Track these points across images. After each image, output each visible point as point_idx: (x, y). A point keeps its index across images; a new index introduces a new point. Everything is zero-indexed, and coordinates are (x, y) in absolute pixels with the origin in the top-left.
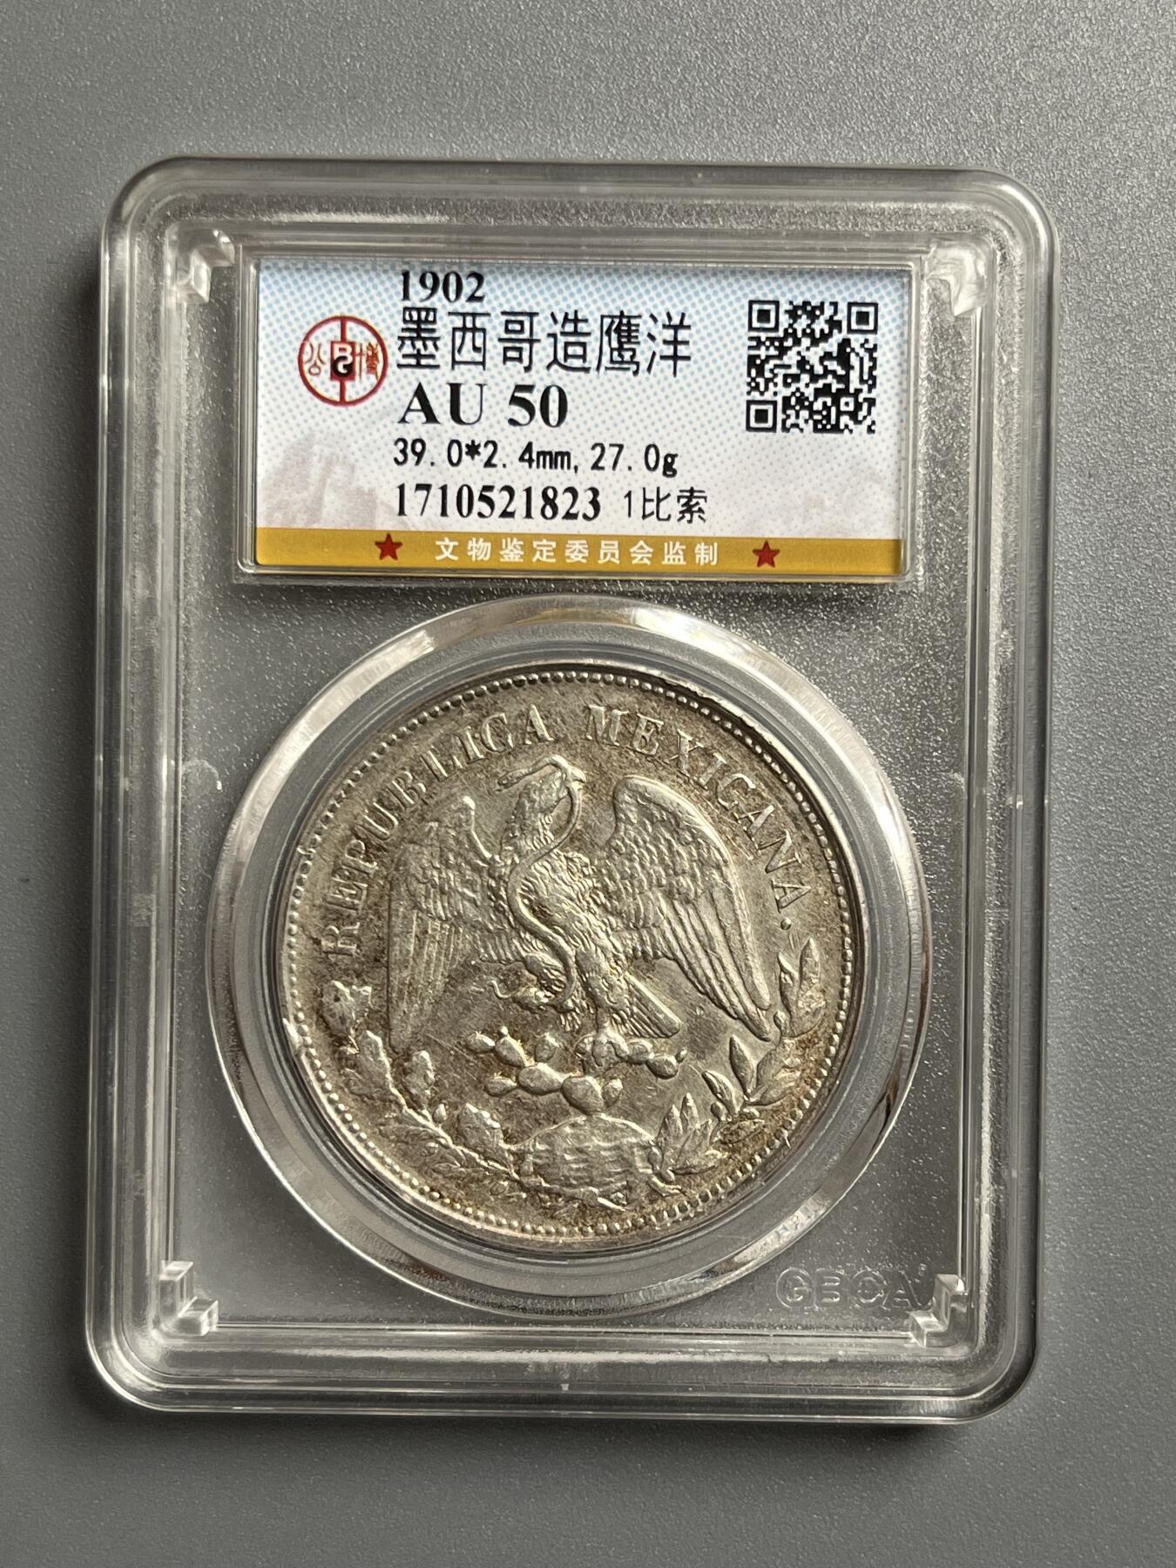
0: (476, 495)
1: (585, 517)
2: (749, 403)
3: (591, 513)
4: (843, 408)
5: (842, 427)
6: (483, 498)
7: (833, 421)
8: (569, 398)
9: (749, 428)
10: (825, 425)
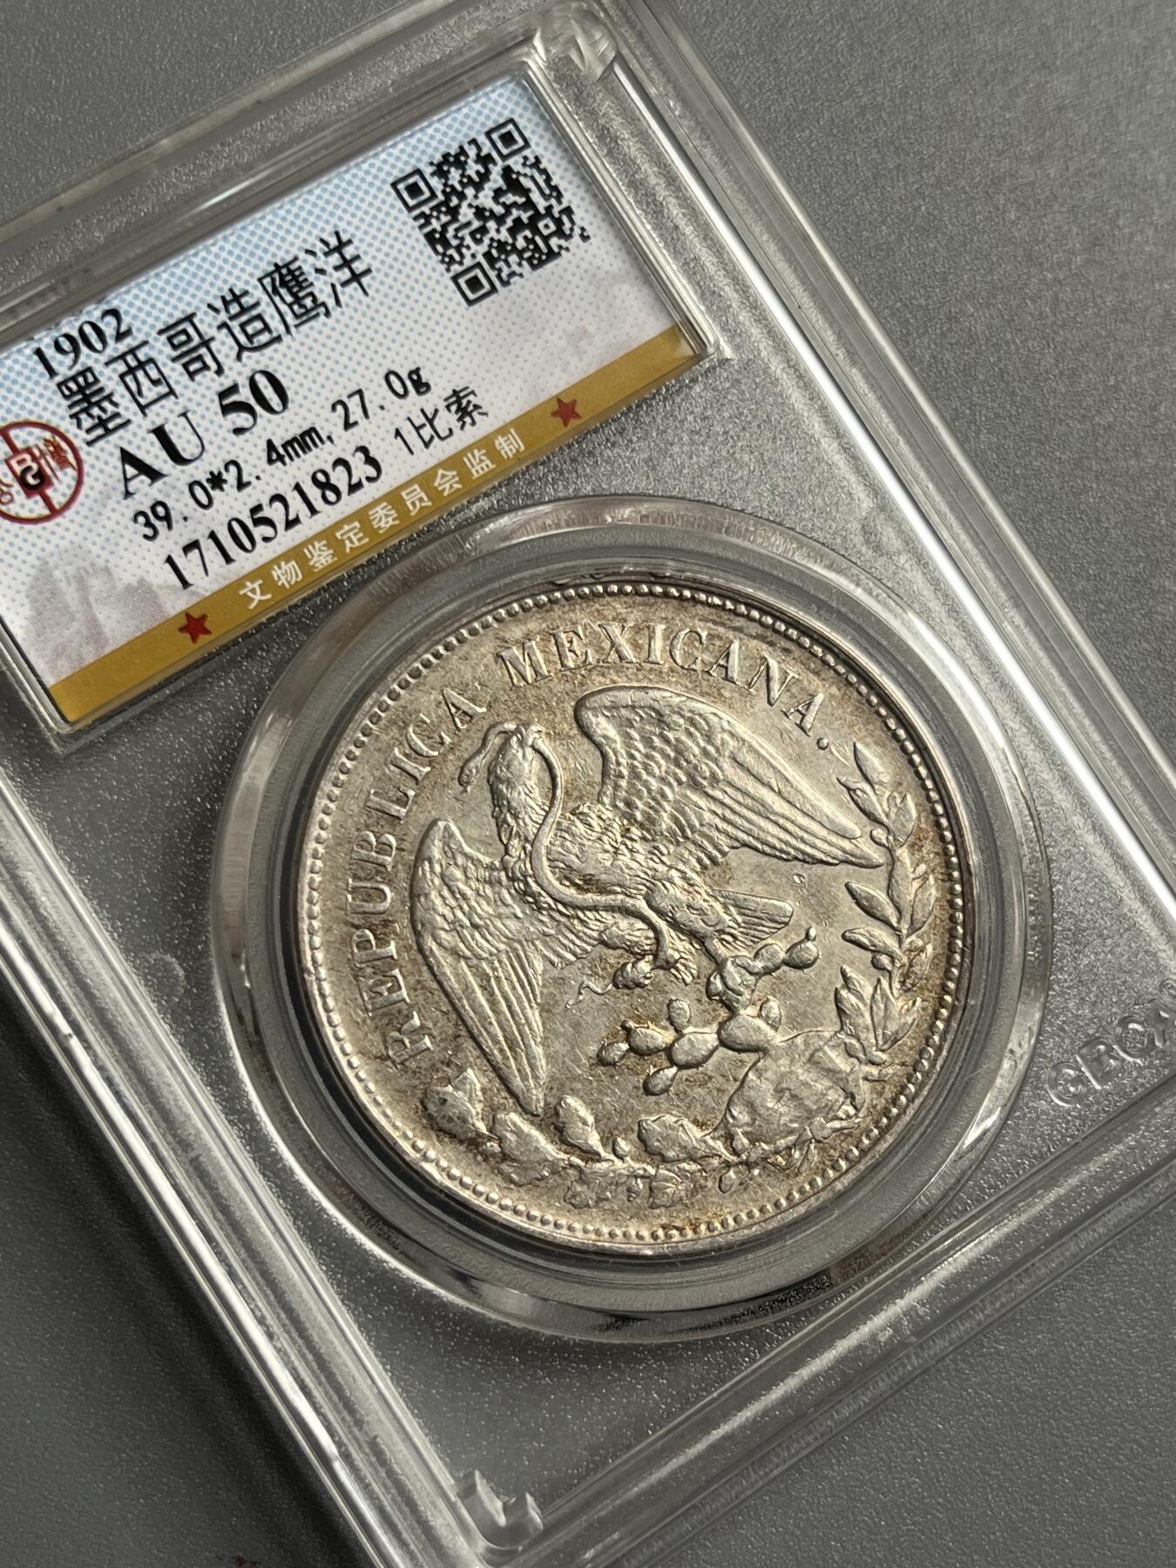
0: (249, 523)
1: (369, 479)
2: (455, 279)
3: (372, 472)
4: (546, 232)
5: (556, 250)
6: (257, 522)
7: (545, 250)
8: (278, 376)
9: (470, 302)
10: (541, 257)
